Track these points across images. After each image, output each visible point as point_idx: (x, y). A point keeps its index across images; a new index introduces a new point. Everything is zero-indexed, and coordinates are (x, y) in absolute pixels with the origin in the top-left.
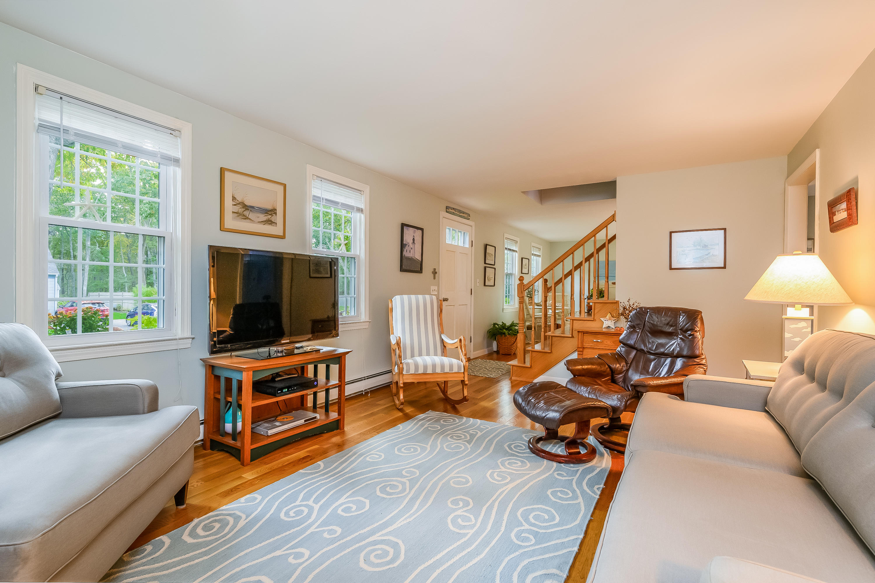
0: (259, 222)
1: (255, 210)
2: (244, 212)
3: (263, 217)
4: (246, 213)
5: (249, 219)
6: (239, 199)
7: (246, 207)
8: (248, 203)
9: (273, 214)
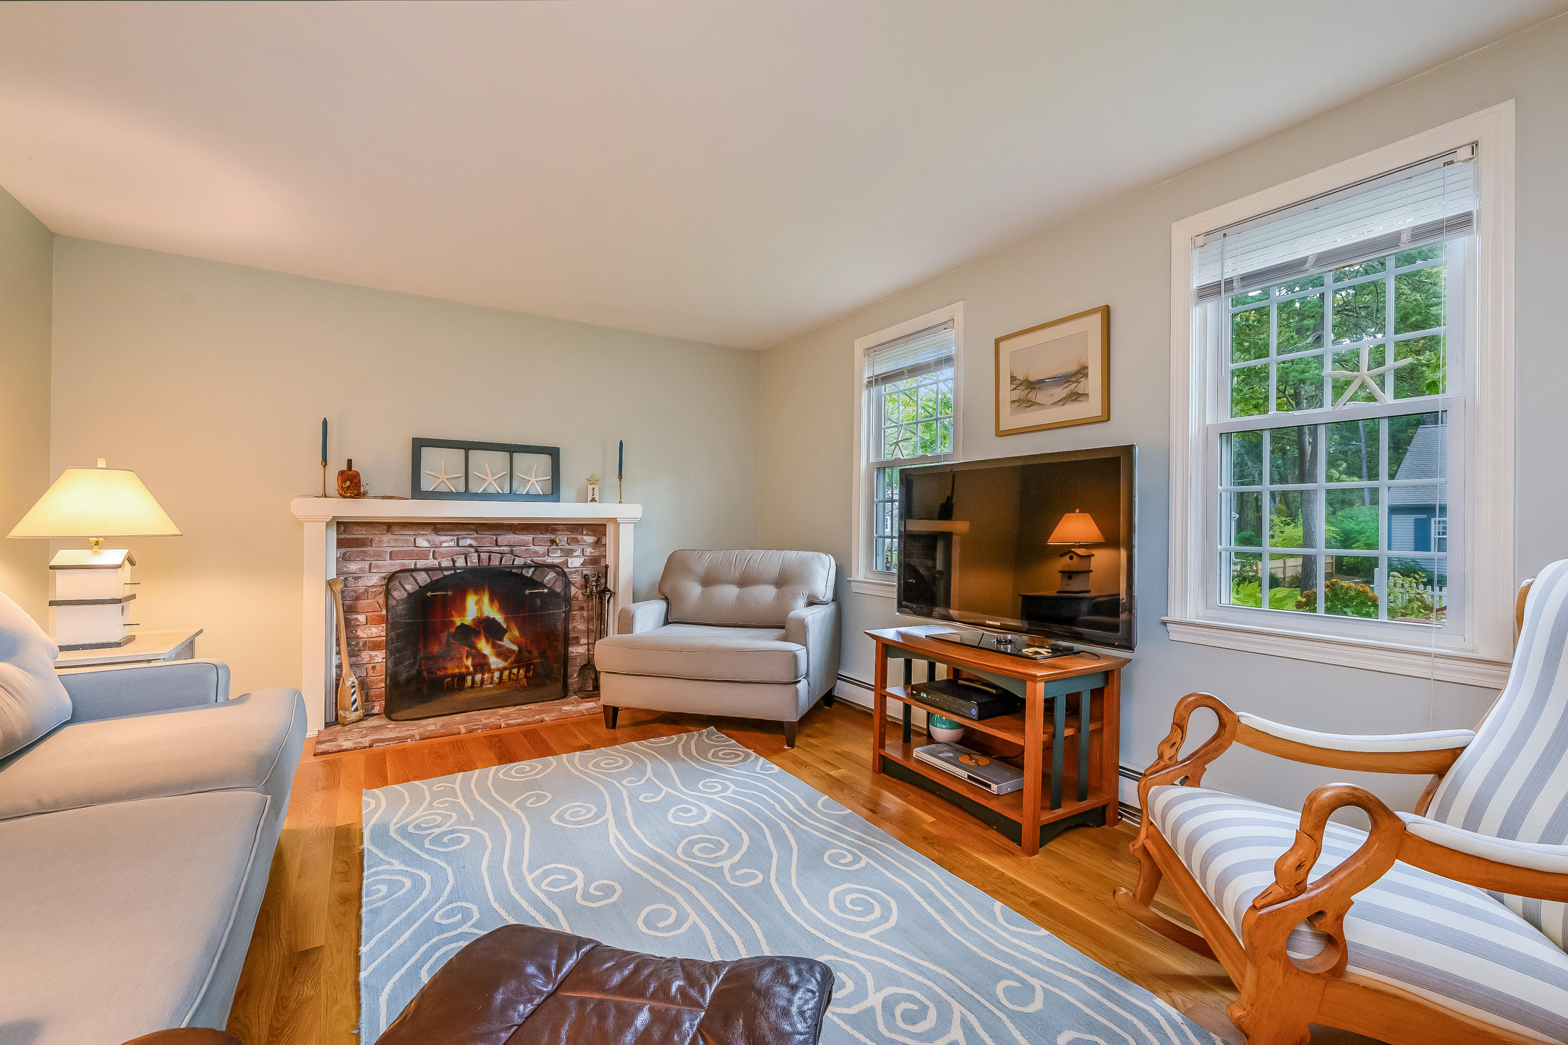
0: (1053, 404)
1: (1047, 383)
2: (1029, 396)
3: (1060, 392)
4: (1032, 396)
5: (1037, 404)
6: (1020, 376)
7: (1032, 385)
8: (1033, 378)
9: (1081, 378)
